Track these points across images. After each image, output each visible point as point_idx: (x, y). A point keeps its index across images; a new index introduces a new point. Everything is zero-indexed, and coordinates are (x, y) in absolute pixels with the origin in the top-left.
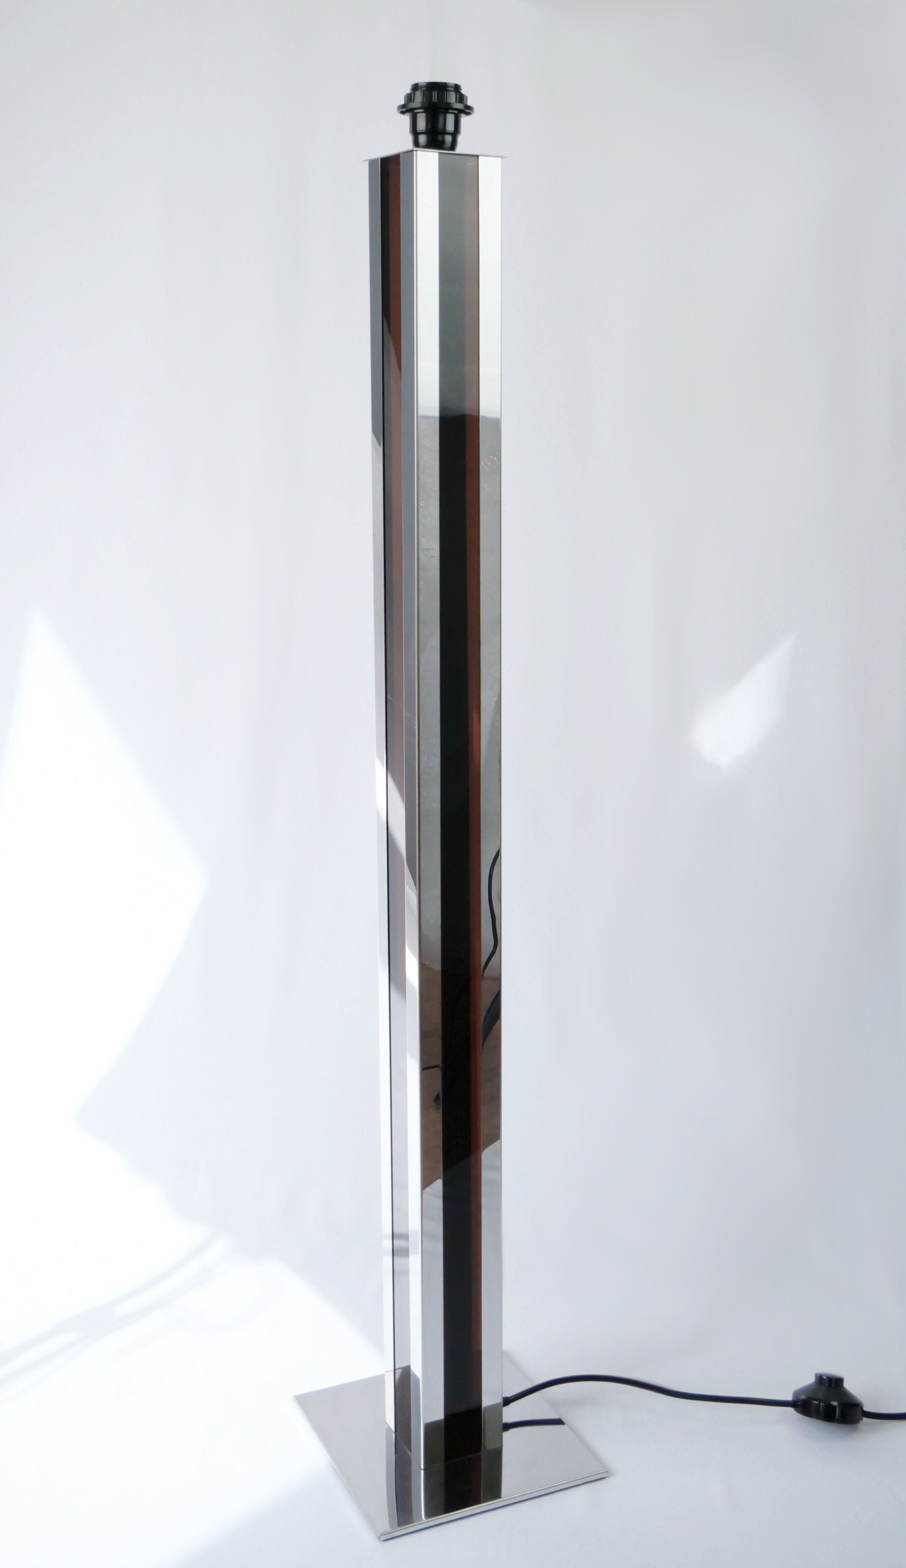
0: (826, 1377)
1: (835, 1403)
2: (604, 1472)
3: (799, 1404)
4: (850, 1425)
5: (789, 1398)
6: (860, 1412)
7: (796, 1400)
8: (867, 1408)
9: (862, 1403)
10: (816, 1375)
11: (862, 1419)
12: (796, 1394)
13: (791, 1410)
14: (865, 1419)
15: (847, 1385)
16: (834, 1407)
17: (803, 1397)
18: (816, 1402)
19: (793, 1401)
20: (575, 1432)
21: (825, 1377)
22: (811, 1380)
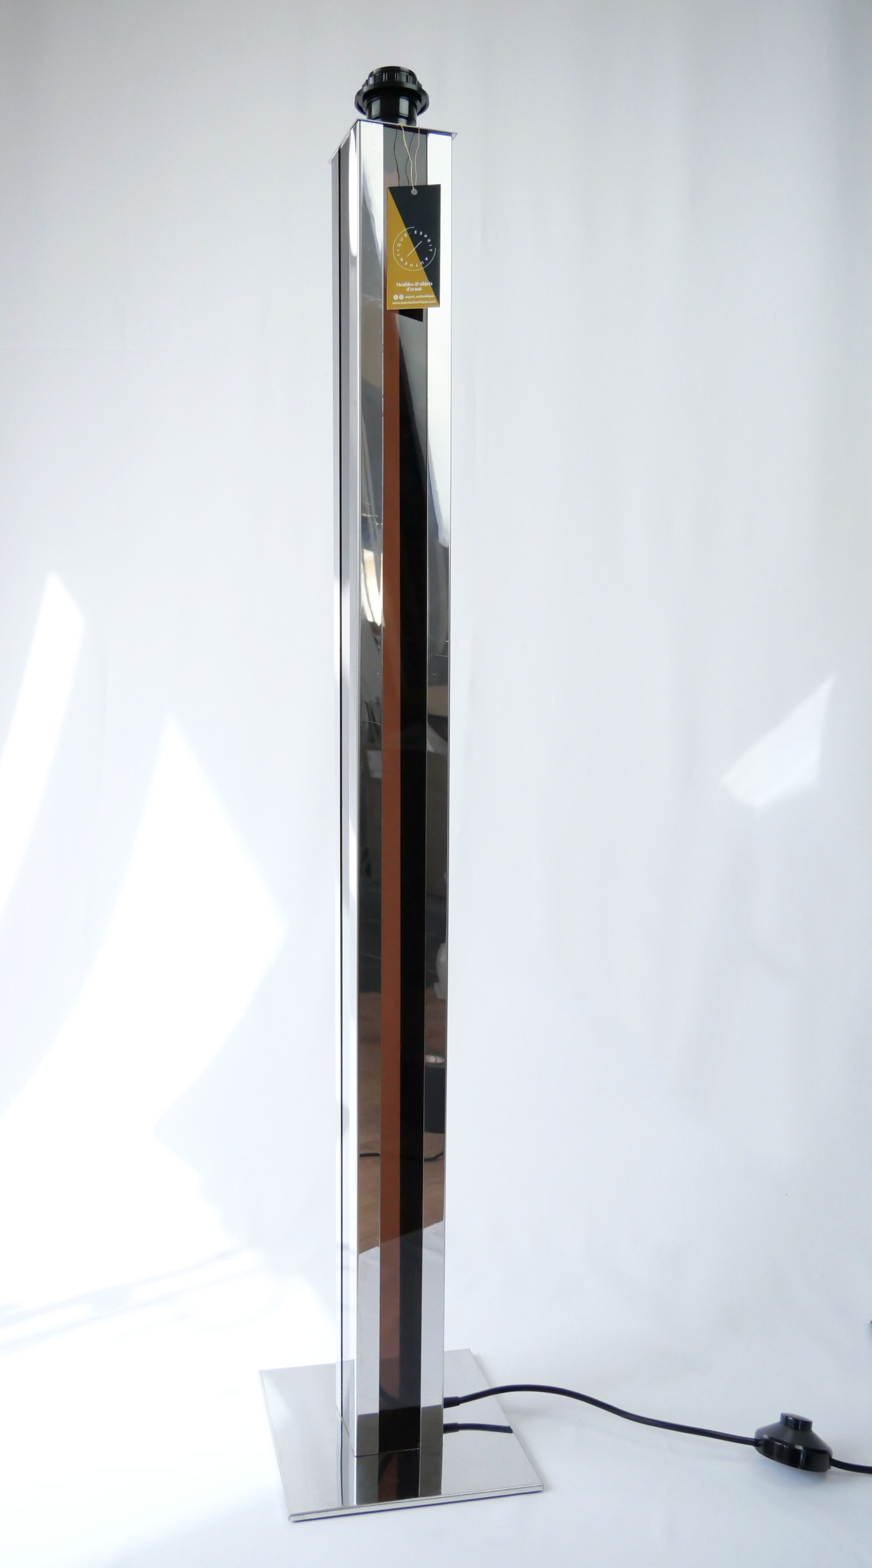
0: (793, 1418)
1: (800, 1448)
2: (540, 1486)
3: (760, 1442)
4: (818, 1473)
5: (752, 1435)
6: (828, 1461)
7: (757, 1438)
8: (835, 1457)
9: (831, 1451)
10: (782, 1415)
11: (830, 1468)
12: (759, 1432)
13: (752, 1448)
14: (833, 1468)
15: (815, 1429)
16: (799, 1452)
17: (766, 1436)
18: (779, 1444)
19: (755, 1439)
20: (523, 1442)
21: (791, 1418)
22: (776, 1419)
